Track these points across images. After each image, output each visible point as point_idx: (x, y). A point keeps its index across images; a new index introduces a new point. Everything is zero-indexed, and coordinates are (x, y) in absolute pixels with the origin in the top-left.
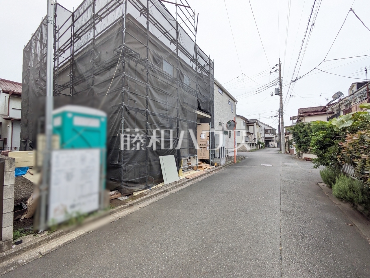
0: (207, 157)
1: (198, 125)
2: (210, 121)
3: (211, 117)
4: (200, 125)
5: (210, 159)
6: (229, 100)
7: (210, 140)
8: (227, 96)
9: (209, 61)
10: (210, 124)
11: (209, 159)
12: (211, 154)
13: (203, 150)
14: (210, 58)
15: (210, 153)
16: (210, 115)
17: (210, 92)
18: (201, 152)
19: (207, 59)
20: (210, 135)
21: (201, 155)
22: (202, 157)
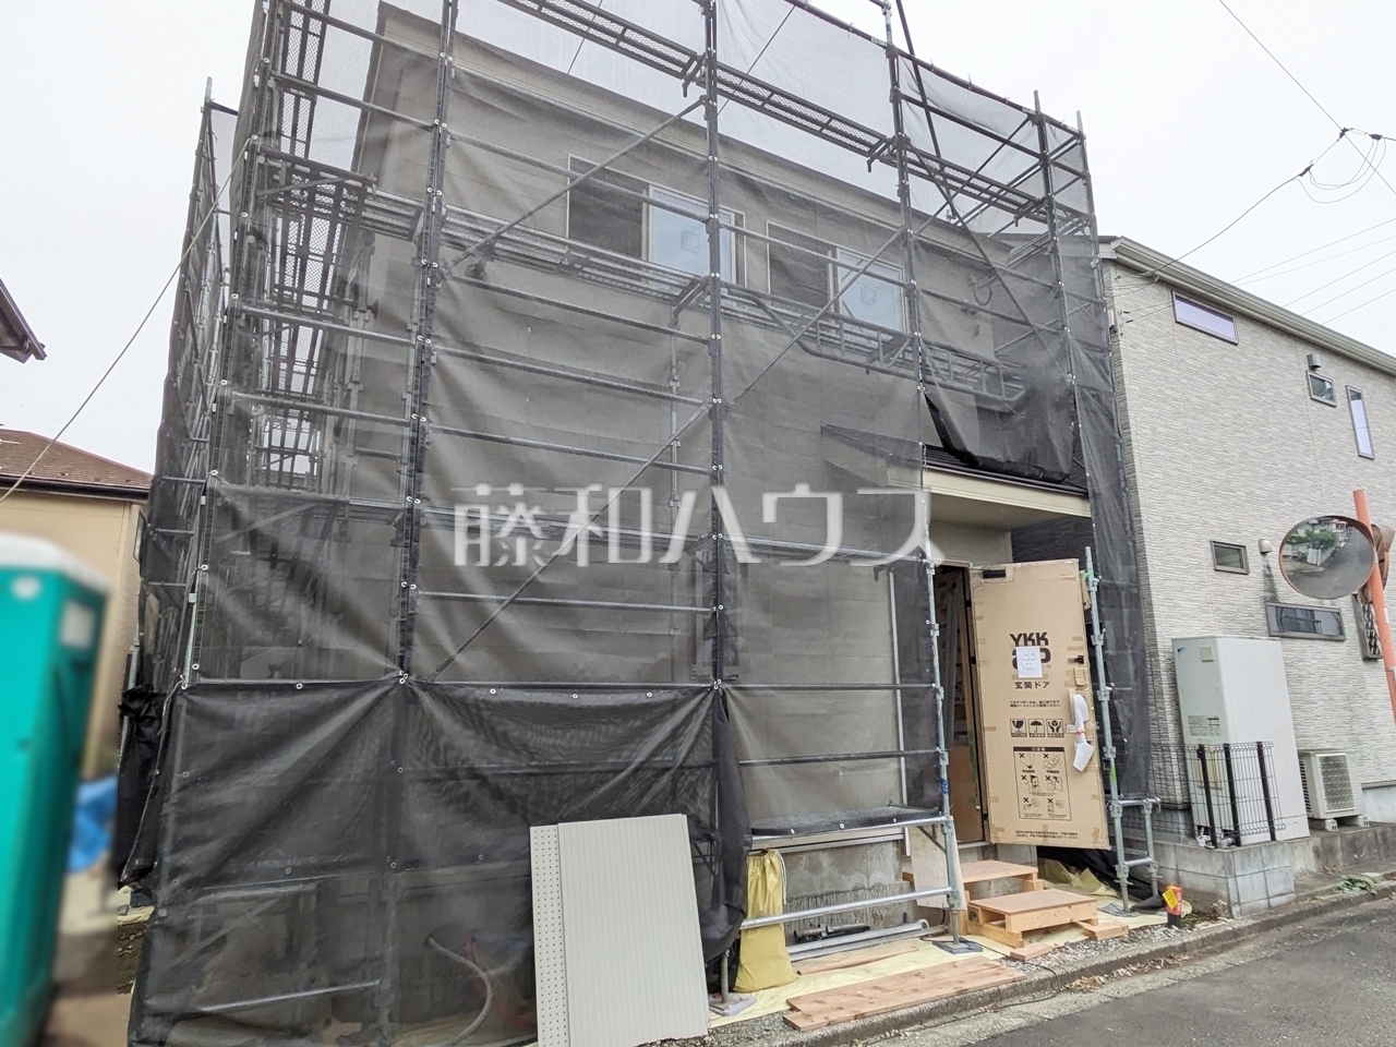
0: (1086, 827)
1: (987, 574)
2: (1091, 543)
3: (1095, 509)
4: (1002, 574)
5: (1112, 840)
6: (1314, 368)
7: (1096, 688)
8: (1284, 342)
9: (1031, 130)
10: (1082, 566)
11: (1104, 845)
12: (1118, 804)
13: (1041, 773)
14: (1044, 111)
15: (1107, 791)
16: (1084, 496)
17: (1058, 331)
18: (1025, 788)
19: (1007, 122)
20: (1091, 647)
21: (1030, 811)
22: (1037, 826)
